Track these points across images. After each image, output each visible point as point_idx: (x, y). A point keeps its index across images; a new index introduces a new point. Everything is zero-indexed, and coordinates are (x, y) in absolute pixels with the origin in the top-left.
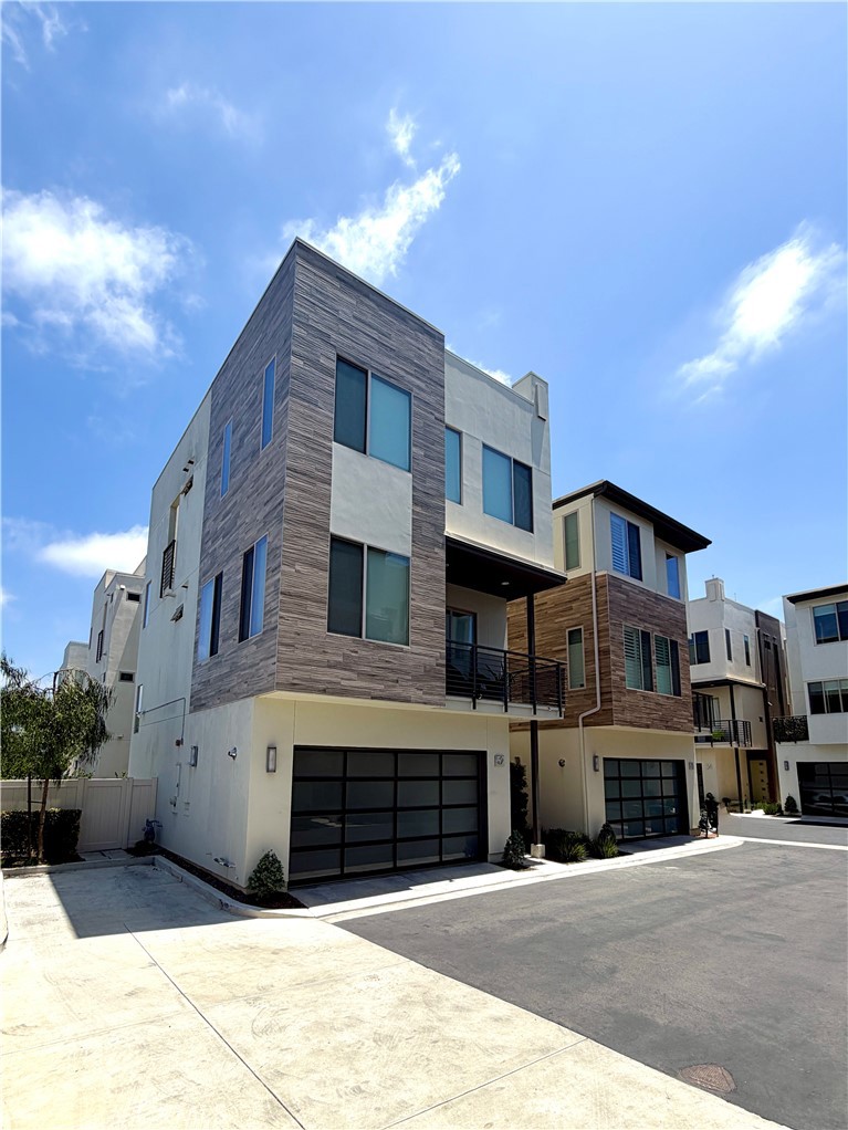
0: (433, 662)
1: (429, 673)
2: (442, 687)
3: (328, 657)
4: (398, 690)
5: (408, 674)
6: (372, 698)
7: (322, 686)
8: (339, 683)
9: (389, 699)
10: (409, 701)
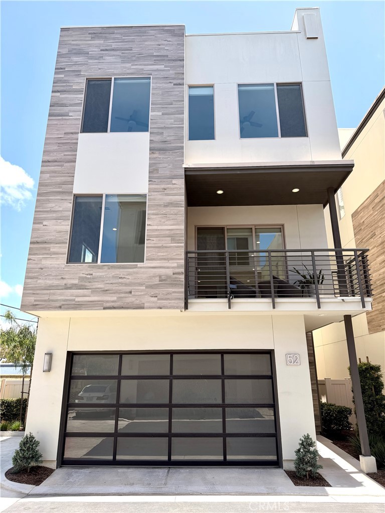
0: (169, 272)
1: (164, 281)
2: (180, 292)
3: (65, 282)
4: (130, 299)
5: (141, 284)
6: (105, 308)
7: (58, 304)
8: (74, 300)
9: (122, 308)
10: (143, 308)
